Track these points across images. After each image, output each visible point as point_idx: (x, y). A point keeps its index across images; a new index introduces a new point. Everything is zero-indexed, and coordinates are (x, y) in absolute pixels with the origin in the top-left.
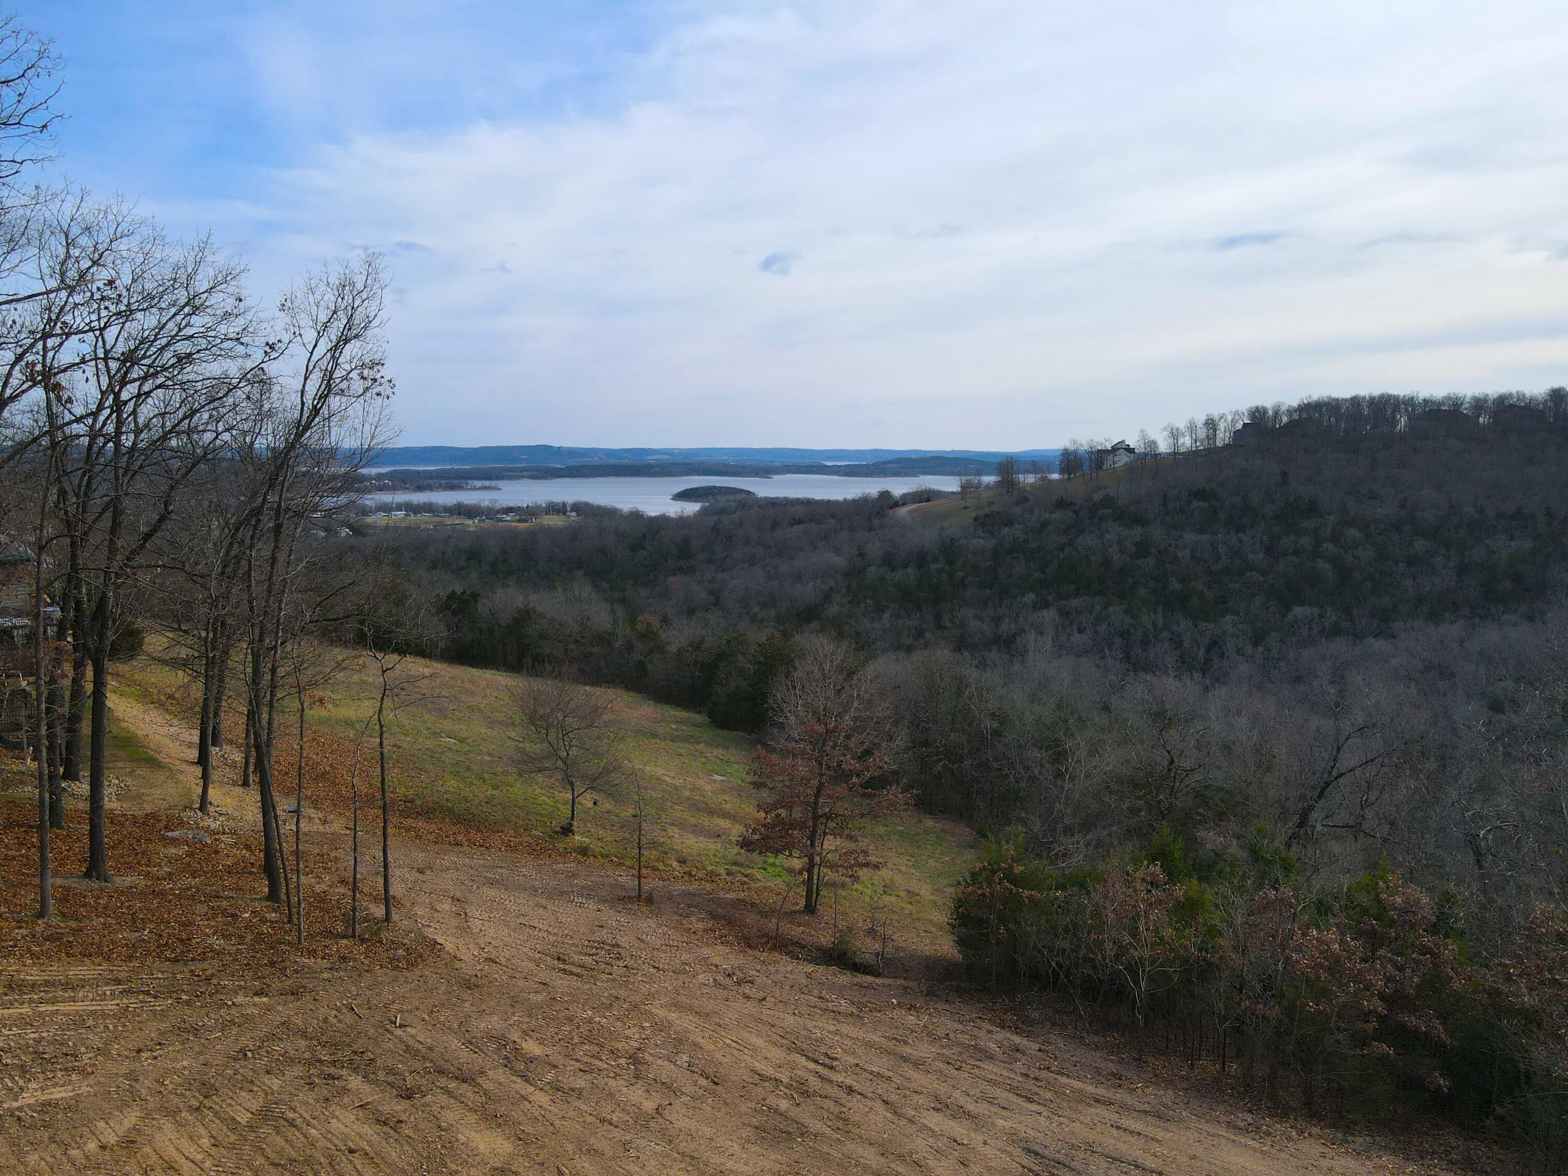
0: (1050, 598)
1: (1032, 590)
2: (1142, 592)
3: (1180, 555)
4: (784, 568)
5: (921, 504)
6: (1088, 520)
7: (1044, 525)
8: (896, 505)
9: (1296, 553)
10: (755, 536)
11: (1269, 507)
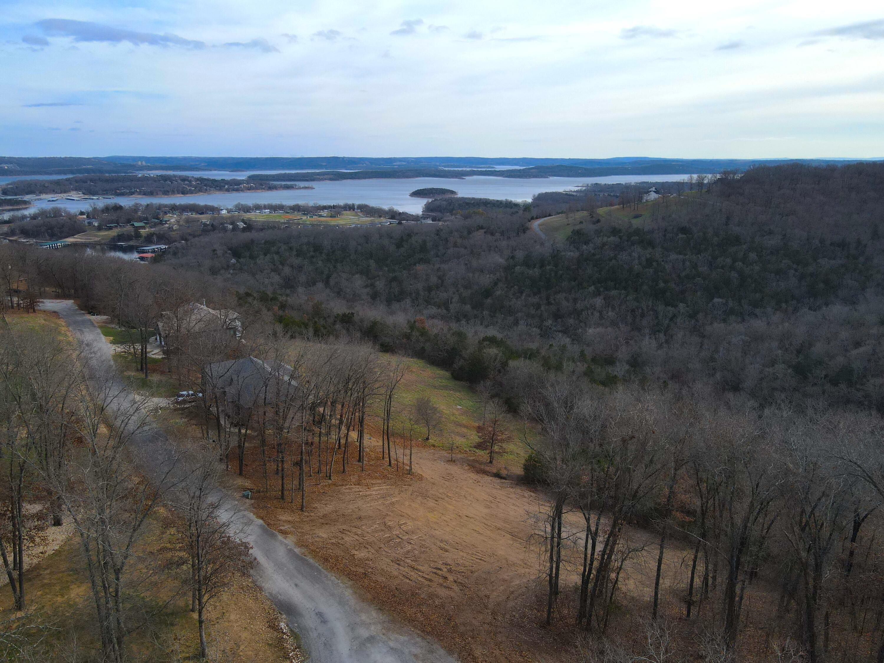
0: (602, 289)
1: (594, 284)
2: (645, 287)
3: (667, 267)
4: (475, 263)
5: (545, 219)
6: (626, 243)
7: (604, 245)
8: (532, 218)
9: (723, 267)
10: (459, 241)
11: (716, 239)
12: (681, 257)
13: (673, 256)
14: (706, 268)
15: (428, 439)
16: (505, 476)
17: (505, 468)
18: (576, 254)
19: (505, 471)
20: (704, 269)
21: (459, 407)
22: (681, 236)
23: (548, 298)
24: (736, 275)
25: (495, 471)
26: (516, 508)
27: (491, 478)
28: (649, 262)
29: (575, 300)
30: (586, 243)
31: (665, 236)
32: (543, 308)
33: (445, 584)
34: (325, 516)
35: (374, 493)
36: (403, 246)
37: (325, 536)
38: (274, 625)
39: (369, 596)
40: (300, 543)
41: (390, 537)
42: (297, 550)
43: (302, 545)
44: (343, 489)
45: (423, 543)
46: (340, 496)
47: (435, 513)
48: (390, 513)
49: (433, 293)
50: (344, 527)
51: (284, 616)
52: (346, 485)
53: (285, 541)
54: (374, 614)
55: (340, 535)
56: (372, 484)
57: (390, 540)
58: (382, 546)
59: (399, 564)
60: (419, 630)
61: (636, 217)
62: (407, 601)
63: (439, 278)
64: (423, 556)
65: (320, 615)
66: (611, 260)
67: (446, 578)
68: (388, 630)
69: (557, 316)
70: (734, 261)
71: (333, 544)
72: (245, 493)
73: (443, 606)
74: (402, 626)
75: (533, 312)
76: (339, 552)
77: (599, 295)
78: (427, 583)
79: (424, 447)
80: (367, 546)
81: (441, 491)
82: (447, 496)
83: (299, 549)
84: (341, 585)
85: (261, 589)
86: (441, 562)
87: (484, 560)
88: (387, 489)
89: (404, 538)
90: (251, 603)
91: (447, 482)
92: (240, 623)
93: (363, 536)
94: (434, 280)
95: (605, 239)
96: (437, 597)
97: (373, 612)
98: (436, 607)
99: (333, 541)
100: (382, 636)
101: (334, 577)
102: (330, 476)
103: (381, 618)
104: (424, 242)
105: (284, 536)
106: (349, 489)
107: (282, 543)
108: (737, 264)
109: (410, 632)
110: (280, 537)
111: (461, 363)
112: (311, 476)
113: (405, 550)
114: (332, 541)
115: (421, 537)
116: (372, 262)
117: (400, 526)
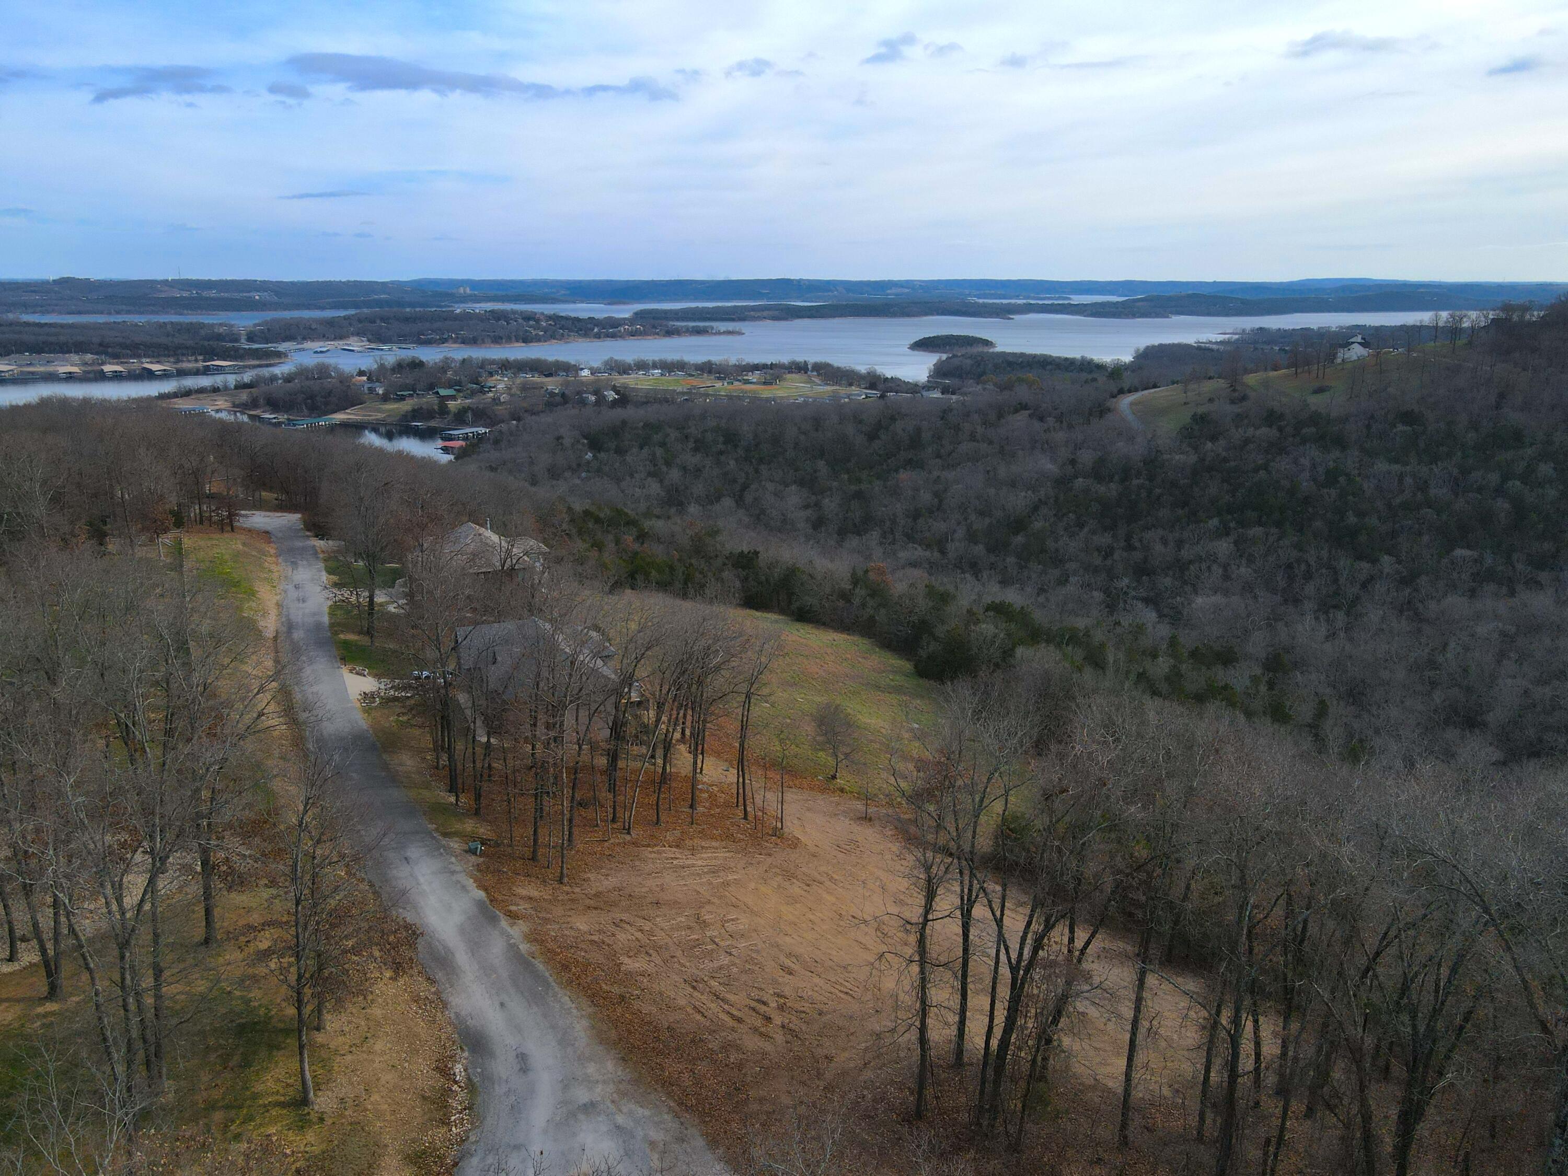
0: (1232, 525)
1: (1219, 514)
2: (1318, 524)
3: (1365, 486)
4: (1002, 472)
5: (1146, 392)
6: (1291, 439)
7: (1247, 441)
8: (1121, 392)
9: (1480, 490)
10: (980, 430)
11: (1472, 435)
12: (1396, 468)
13: (1381, 466)
14: (1445, 490)
15: (834, 777)
18: (1193, 458)
20: (1438, 492)
21: (914, 725)
22: (1400, 427)
23: (1128, 538)
24: (1505, 505)
28: (1332, 477)
30: (1214, 438)
31: (1368, 427)
32: (1116, 556)
33: (762, 1029)
34: (598, 895)
35: (700, 863)
36: (879, 438)
37: (583, 927)
38: (446, 1066)
39: (613, 1034)
40: (534, 937)
41: (698, 940)
42: (524, 947)
43: (536, 940)
44: (646, 853)
45: (754, 955)
46: (637, 863)
47: (798, 905)
48: (716, 900)
49: (921, 521)
50: (625, 916)
51: (466, 1054)
52: (655, 845)
53: (509, 929)
54: (610, 1065)
55: (612, 928)
56: (703, 847)
57: (697, 944)
58: (679, 953)
59: (694, 988)
60: (675, 1101)
61: (1320, 390)
62: (677, 1049)
63: (936, 494)
64: (744, 977)
65: (522, 1058)
66: (1256, 470)
67: (768, 1019)
68: (623, 1094)
69: (1142, 571)
70: (1505, 478)
71: (593, 942)
72: (472, 845)
73: (740, 1066)
74: (649, 1091)
75: (1097, 561)
76: (596, 957)
77: (1228, 534)
78: (730, 1022)
79: (823, 791)
80: (651, 952)
81: (823, 869)
82: (831, 879)
83: (528, 945)
84: (575, 1011)
85: (445, 1005)
86: (771, 992)
87: (851, 995)
88: (726, 858)
89: (722, 944)
90: (421, 1027)
91: (841, 855)
92: (386, 1057)
93: (651, 933)
94: (926, 497)
95: (1250, 431)
96: (738, 1048)
97: (610, 1062)
98: (727, 1065)
99: (595, 938)
100: (609, 1105)
101: (567, 998)
102: (629, 828)
103: (619, 1073)
104: (918, 430)
105: (512, 921)
106: (659, 852)
107: (503, 933)
109: (658, 1103)
110: (504, 923)
111: (933, 647)
112: (597, 825)
113: (716, 964)
114: (593, 938)
115: (756, 945)
116: (821, 464)
117: (724, 922)
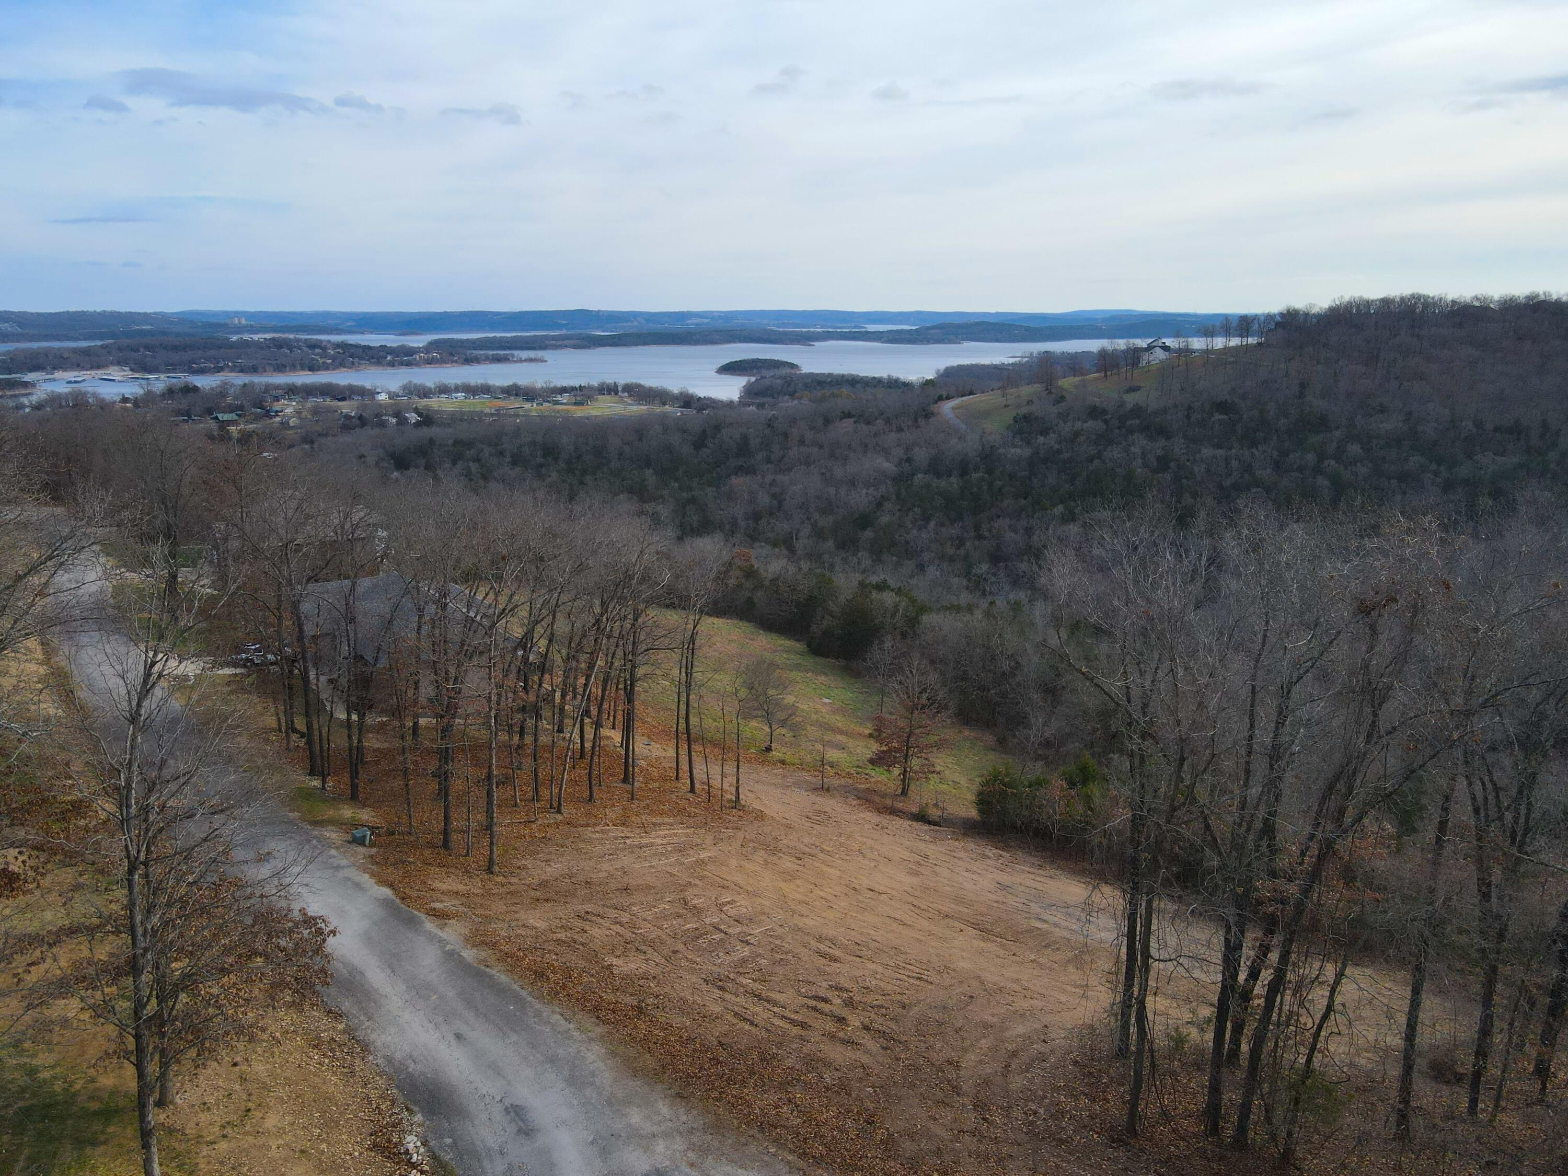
0: (1076, 511)
1: (1061, 502)
3: (1196, 469)
4: (838, 472)
5: (964, 398)
6: (1117, 431)
7: (1076, 434)
8: (940, 398)
9: (1300, 469)
10: (809, 435)
11: (1283, 421)
12: (1221, 452)
13: (1207, 452)
14: (1269, 471)
15: (769, 749)
16: (937, 819)
17: (936, 805)
18: (1027, 452)
19: (935, 810)
20: (1265, 473)
21: (827, 701)
22: (1218, 416)
23: (977, 528)
24: (1325, 482)
25: (915, 810)
26: (974, 876)
27: (910, 823)
28: (1163, 463)
29: (1029, 531)
30: (1044, 432)
31: (1188, 417)
32: (968, 544)
33: (841, 1034)
34: (544, 884)
35: (659, 841)
36: (706, 446)
37: (541, 925)
38: (389, 1141)
39: (650, 1062)
40: (478, 939)
41: (697, 929)
42: (469, 954)
43: (483, 943)
44: (588, 832)
45: (778, 942)
46: (582, 845)
47: (798, 882)
48: (697, 882)
49: (763, 522)
50: (589, 907)
51: (418, 1118)
52: (595, 825)
53: (439, 933)
54: (664, 1108)
55: (579, 924)
56: (654, 824)
57: (698, 935)
58: (680, 947)
59: (721, 988)
60: (791, 1151)
61: (1132, 389)
62: (752, 1073)
63: (774, 496)
64: (780, 970)
65: (516, 1112)
66: (1091, 460)
67: (841, 1020)
68: (704, 1151)
69: (996, 558)
70: (1321, 458)
71: (559, 942)
72: (358, 833)
73: (843, 1087)
74: (743, 1140)
75: (950, 551)
76: (573, 959)
77: (1074, 519)
78: (795, 1031)
79: (762, 763)
80: (644, 948)
81: (806, 840)
82: (822, 851)
83: (475, 951)
84: (576, 1034)
85: (366, 1048)
86: (825, 984)
87: (927, 981)
88: (687, 835)
89: (730, 931)
90: (333, 1083)
91: (815, 826)
92: (288, 1138)
93: (633, 926)
94: (764, 499)
95: (1078, 425)
96: (828, 1064)
97: (660, 1103)
98: (828, 1089)
99: (562, 936)
100: (688, 1170)
101: (559, 1017)
102: (560, 804)
103: (684, 1118)
104: (745, 438)
105: (440, 922)
106: (602, 832)
107: (431, 937)
108: (1326, 463)
109: (766, 1158)
110: (430, 925)
111: (827, 622)
112: (516, 805)
113: (736, 957)
114: (559, 936)
115: (772, 930)
116: (649, 472)
117: (720, 907)
